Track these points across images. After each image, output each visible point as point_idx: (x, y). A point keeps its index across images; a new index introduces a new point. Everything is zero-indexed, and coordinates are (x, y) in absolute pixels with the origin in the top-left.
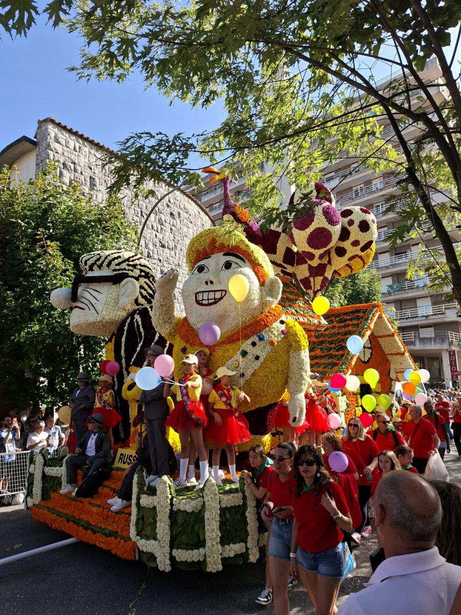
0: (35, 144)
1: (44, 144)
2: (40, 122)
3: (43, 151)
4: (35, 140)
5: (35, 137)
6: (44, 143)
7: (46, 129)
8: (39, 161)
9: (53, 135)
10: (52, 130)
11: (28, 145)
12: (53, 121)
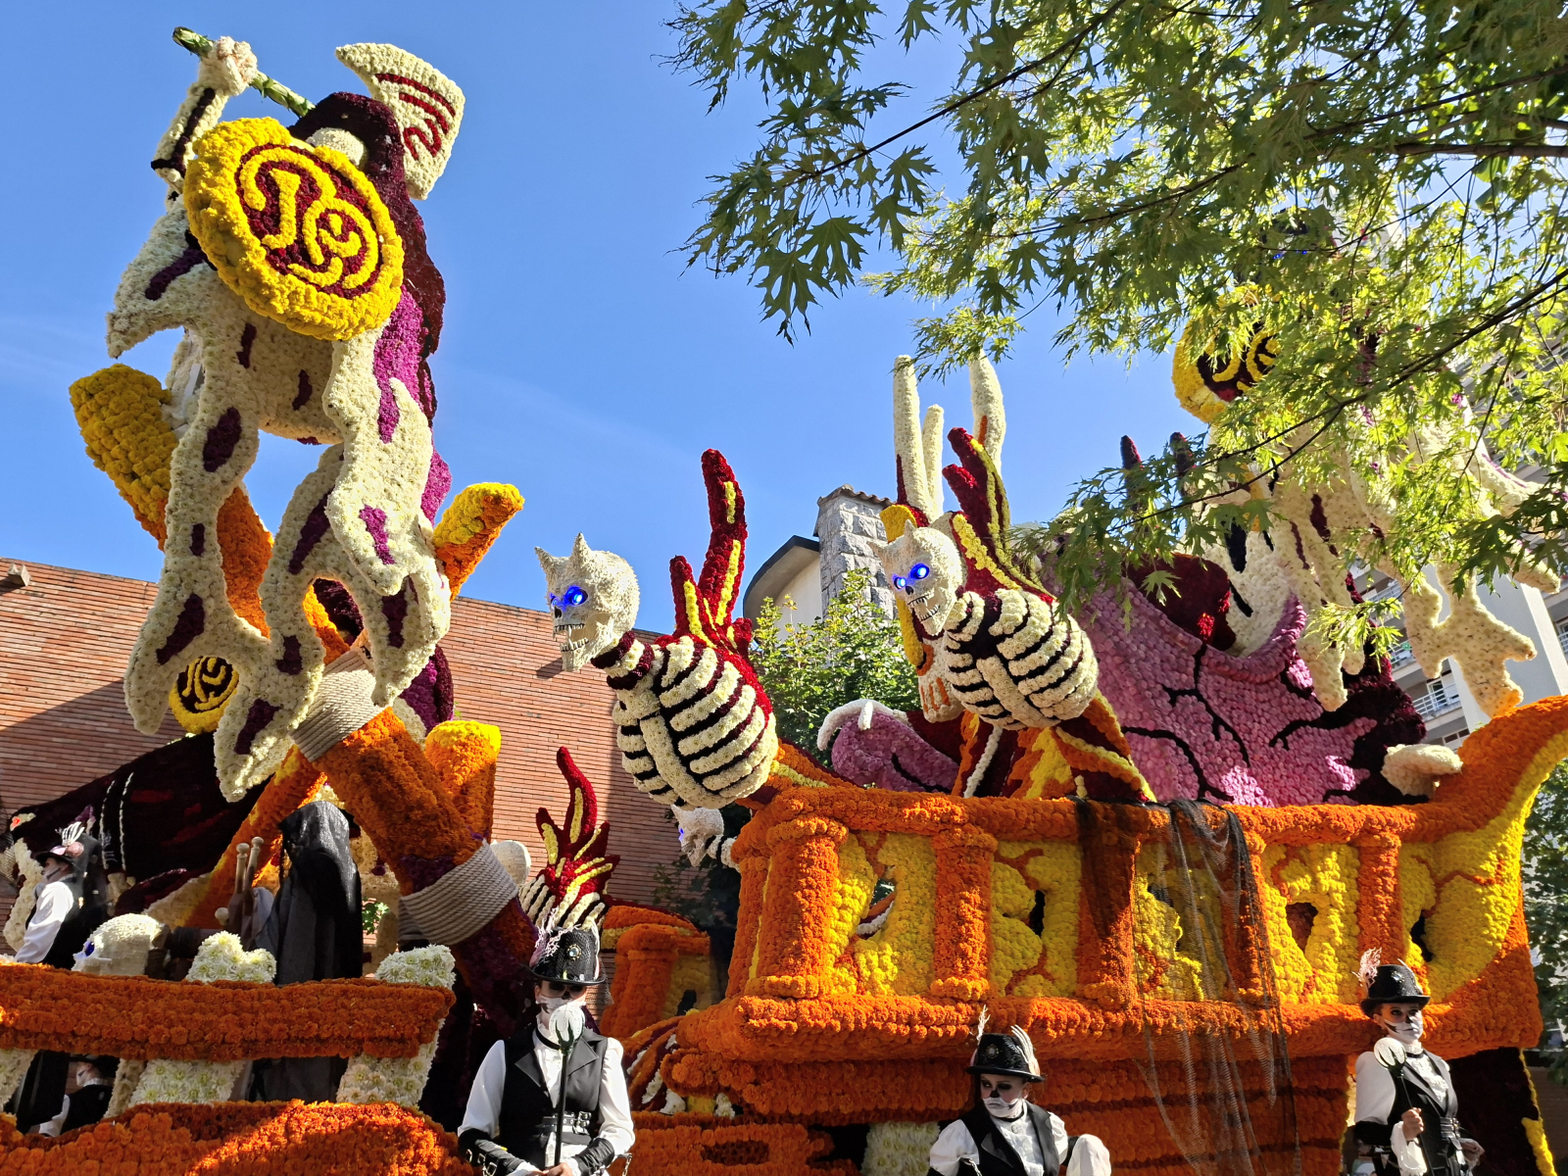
0: (815, 547)
1: (835, 544)
2: (822, 502)
3: (834, 557)
4: (816, 539)
5: (816, 535)
6: (835, 540)
7: (837, 512)
8: (828, 579)
9: (849, 522)
10: (848, 512)
11: (802, 553)
12: (846, 493)
